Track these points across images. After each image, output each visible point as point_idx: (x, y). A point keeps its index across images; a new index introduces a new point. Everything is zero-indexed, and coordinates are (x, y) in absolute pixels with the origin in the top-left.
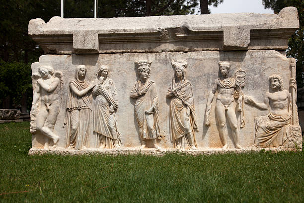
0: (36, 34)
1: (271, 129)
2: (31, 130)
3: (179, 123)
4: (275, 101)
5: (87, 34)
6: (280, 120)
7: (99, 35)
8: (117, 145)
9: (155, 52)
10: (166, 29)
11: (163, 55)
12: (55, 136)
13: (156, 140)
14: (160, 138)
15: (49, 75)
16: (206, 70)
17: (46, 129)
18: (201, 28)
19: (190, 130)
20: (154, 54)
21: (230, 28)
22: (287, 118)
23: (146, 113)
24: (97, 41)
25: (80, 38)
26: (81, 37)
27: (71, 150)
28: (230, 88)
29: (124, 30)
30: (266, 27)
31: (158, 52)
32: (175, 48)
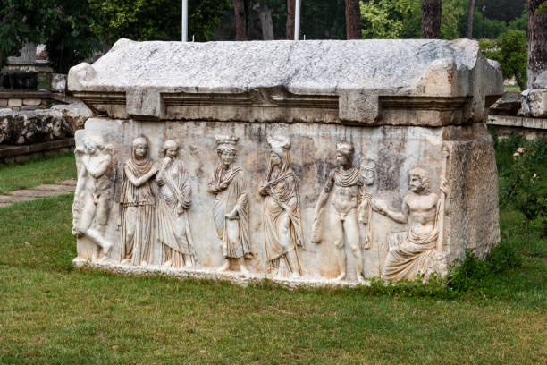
0: (78, 90)
1: (406, 256)
2: (74, 233)
3: (272, 235)
4: (414, 211)
5: (145, 91)
6: (418, 241)
7: (162, 94)
8: (188, 263)
9: (243, 122)
10: (257, 88)
11: (256, 126)
12: (106, 244)
13: (242, 260)
14: (250, 256)
15: (98, 151)
16: (317, 155)
17: (93, 233)
18: (305, 89)
19: (290, 249)
20: (243, 125)
21: (348, 92)
22: (429, 240)
23: (226, 218)
24: (159, 104)
25: (135, 98)
26: (137, 98)
27: (126, 266)
28: (350, 186)
29: (197, 88)
30: (402, 92)
31: (248, 122)
32: (274, 116)
